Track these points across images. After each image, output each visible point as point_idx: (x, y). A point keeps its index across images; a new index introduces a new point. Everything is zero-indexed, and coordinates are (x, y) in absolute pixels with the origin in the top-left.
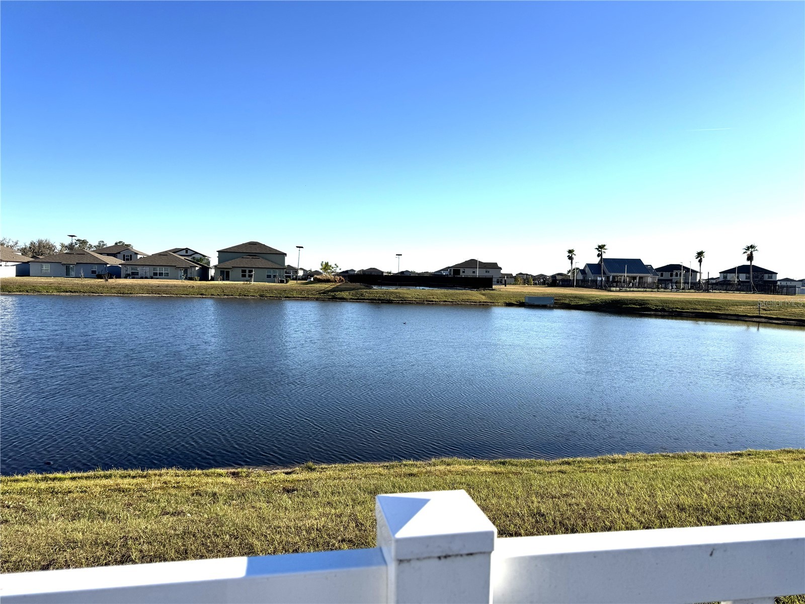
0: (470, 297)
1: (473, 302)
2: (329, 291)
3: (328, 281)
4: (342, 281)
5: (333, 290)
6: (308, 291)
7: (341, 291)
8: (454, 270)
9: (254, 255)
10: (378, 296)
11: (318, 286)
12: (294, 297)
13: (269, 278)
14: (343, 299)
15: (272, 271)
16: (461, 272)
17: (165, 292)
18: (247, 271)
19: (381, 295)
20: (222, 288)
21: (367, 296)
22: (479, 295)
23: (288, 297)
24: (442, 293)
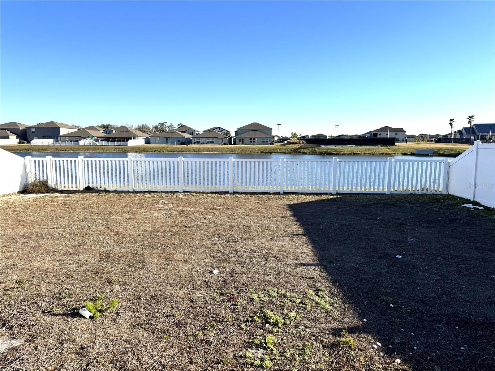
0: (380, 151)
1: (381, 153)
2: (296, 149)
3: (296, 143)
4: (304, 143)
5: (299, 148)
6: (285, 149)
7: (303, 149)
8: (373, 133)
9: (255, 130)
10: (324, 151)
11: (290, 146)
12: (278, 153)
13: (264, 142)
14: (304, 153)
15: (265, 138)
16: (378, 134)
17: (215, 151)
18: (252, 139)
19: (326, 151)
20: (242, 148)
21: (318, 151)
22: (386, 149)
23: (275, 153)
24: (363, 148)
